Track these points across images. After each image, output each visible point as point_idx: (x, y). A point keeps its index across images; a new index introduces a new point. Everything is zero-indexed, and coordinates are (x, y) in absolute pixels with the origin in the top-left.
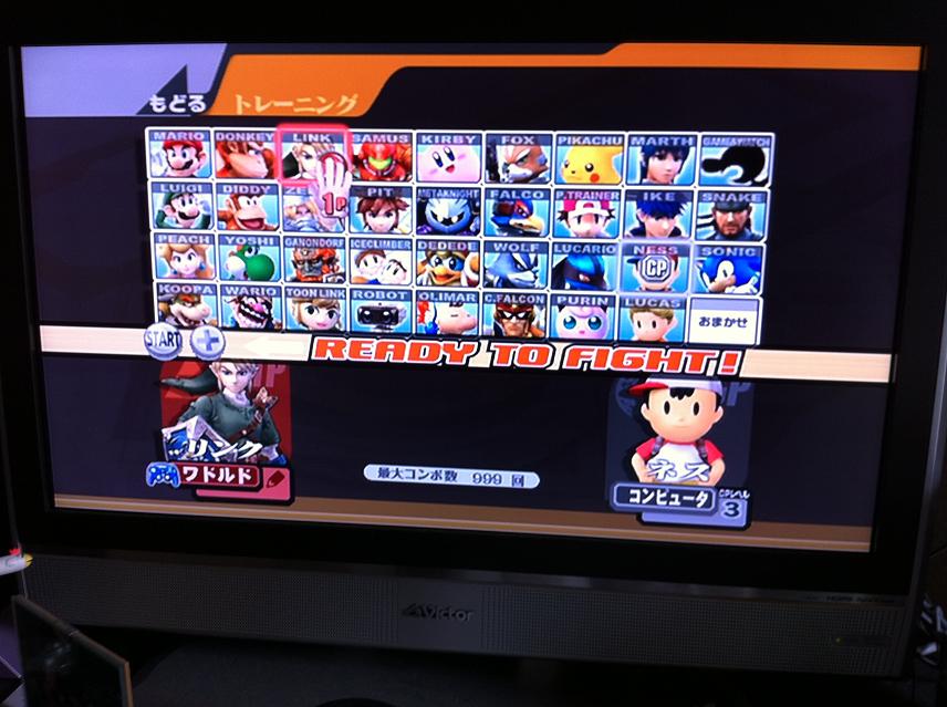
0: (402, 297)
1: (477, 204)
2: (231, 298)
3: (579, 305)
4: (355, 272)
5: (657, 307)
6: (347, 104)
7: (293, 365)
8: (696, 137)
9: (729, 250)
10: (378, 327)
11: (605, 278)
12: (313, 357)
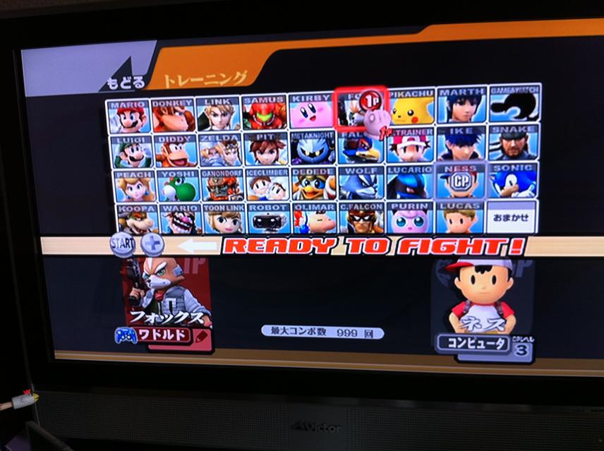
0: (283, 209)
1: (333, 142)
2: (167, 214)
3: (407, 209)
4: (250, 193)
5: (463, 209)
6: (240, 77)
7: (210, 258)
8: (486, 88)
9: (513, 167)
10: (267, 230)
11: (425, 189)
12: (224, 252)
